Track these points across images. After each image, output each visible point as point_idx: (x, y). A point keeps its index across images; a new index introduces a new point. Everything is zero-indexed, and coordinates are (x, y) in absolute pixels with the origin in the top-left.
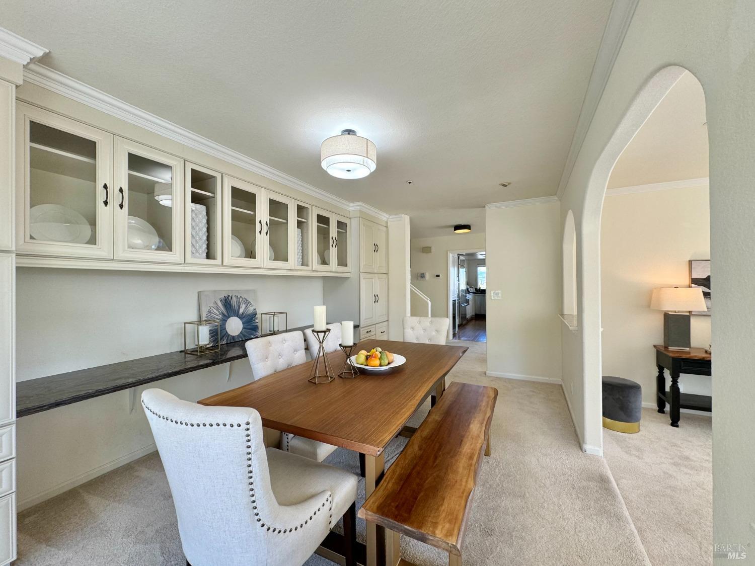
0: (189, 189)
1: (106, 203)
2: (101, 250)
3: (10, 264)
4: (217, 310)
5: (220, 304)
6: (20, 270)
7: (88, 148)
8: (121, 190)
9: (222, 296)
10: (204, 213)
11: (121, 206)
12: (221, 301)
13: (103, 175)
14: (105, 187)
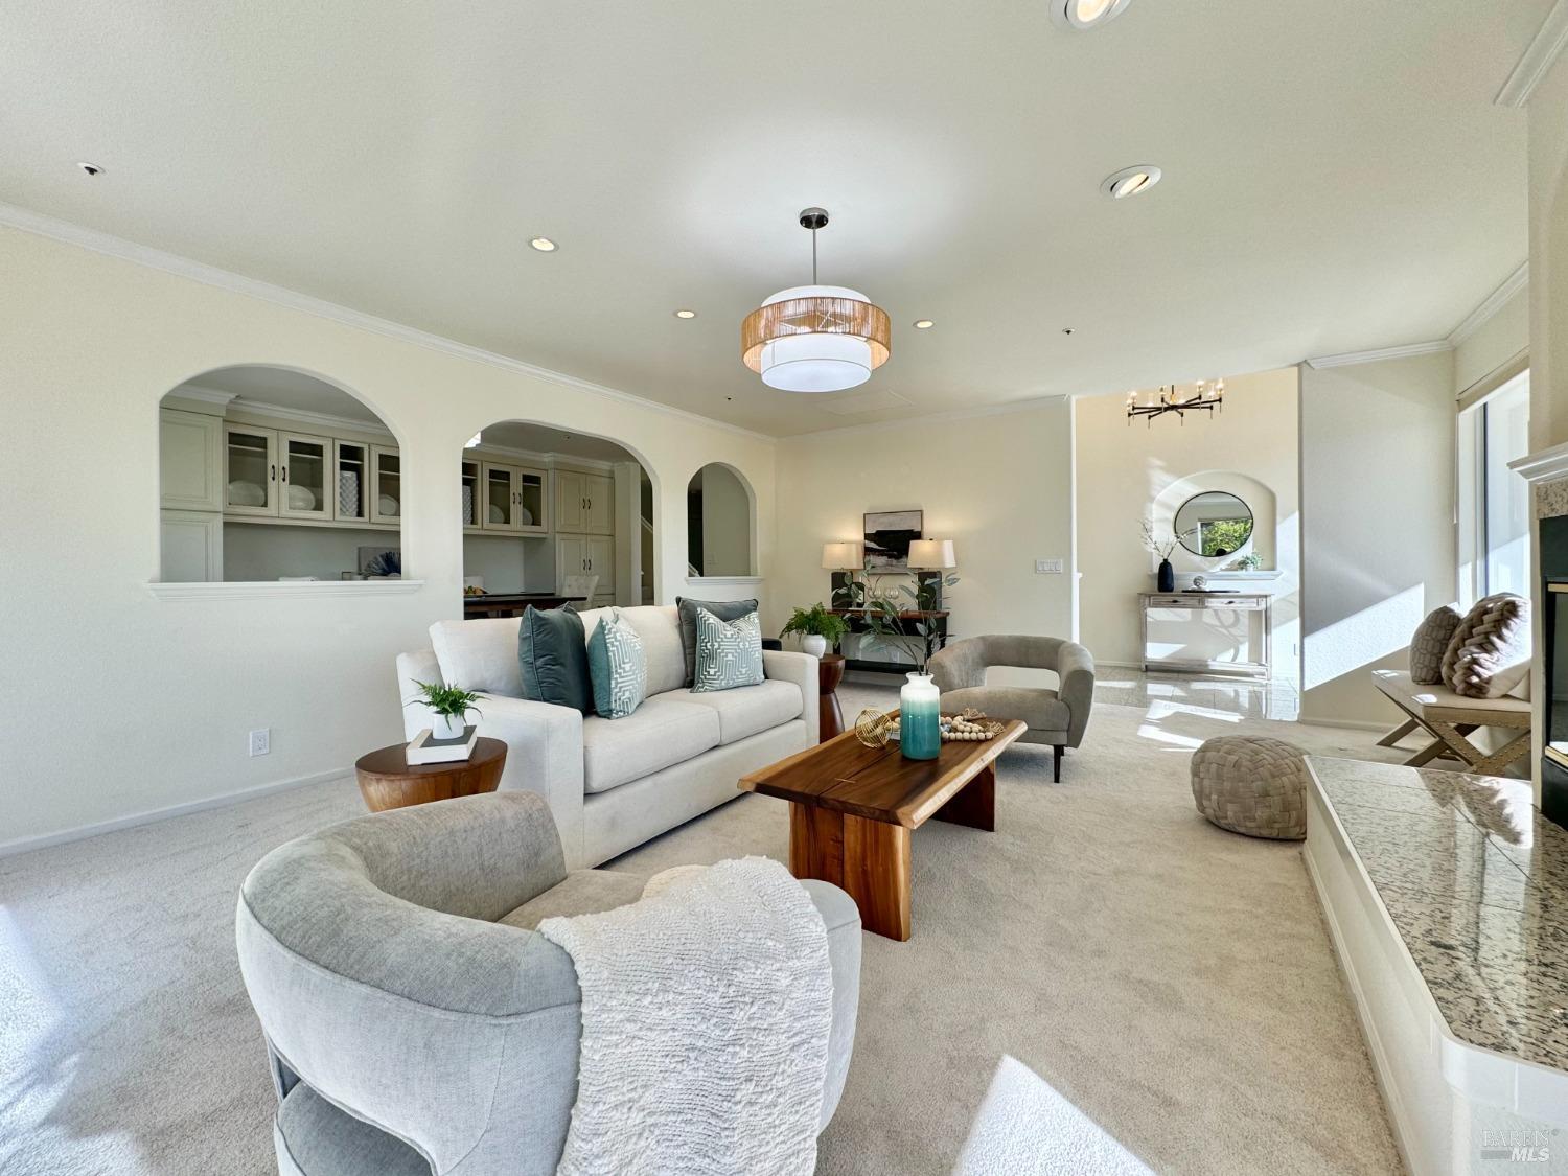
0: (338, 460)
1: (273, 479)
2: (271, 510)
3: (219, 521)
4: (377, 564)
5: (380, 559)
6: (226, 524)
7: (262, 442)
8: (284, 469)
9: (383, 552)
10: (355, 479)
11: (284, 480)
12: (381, 556)
13: (272, 461)
14: (273, 467)
